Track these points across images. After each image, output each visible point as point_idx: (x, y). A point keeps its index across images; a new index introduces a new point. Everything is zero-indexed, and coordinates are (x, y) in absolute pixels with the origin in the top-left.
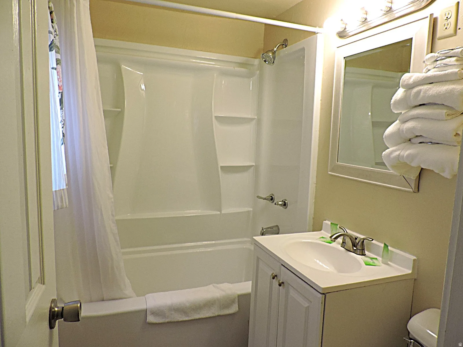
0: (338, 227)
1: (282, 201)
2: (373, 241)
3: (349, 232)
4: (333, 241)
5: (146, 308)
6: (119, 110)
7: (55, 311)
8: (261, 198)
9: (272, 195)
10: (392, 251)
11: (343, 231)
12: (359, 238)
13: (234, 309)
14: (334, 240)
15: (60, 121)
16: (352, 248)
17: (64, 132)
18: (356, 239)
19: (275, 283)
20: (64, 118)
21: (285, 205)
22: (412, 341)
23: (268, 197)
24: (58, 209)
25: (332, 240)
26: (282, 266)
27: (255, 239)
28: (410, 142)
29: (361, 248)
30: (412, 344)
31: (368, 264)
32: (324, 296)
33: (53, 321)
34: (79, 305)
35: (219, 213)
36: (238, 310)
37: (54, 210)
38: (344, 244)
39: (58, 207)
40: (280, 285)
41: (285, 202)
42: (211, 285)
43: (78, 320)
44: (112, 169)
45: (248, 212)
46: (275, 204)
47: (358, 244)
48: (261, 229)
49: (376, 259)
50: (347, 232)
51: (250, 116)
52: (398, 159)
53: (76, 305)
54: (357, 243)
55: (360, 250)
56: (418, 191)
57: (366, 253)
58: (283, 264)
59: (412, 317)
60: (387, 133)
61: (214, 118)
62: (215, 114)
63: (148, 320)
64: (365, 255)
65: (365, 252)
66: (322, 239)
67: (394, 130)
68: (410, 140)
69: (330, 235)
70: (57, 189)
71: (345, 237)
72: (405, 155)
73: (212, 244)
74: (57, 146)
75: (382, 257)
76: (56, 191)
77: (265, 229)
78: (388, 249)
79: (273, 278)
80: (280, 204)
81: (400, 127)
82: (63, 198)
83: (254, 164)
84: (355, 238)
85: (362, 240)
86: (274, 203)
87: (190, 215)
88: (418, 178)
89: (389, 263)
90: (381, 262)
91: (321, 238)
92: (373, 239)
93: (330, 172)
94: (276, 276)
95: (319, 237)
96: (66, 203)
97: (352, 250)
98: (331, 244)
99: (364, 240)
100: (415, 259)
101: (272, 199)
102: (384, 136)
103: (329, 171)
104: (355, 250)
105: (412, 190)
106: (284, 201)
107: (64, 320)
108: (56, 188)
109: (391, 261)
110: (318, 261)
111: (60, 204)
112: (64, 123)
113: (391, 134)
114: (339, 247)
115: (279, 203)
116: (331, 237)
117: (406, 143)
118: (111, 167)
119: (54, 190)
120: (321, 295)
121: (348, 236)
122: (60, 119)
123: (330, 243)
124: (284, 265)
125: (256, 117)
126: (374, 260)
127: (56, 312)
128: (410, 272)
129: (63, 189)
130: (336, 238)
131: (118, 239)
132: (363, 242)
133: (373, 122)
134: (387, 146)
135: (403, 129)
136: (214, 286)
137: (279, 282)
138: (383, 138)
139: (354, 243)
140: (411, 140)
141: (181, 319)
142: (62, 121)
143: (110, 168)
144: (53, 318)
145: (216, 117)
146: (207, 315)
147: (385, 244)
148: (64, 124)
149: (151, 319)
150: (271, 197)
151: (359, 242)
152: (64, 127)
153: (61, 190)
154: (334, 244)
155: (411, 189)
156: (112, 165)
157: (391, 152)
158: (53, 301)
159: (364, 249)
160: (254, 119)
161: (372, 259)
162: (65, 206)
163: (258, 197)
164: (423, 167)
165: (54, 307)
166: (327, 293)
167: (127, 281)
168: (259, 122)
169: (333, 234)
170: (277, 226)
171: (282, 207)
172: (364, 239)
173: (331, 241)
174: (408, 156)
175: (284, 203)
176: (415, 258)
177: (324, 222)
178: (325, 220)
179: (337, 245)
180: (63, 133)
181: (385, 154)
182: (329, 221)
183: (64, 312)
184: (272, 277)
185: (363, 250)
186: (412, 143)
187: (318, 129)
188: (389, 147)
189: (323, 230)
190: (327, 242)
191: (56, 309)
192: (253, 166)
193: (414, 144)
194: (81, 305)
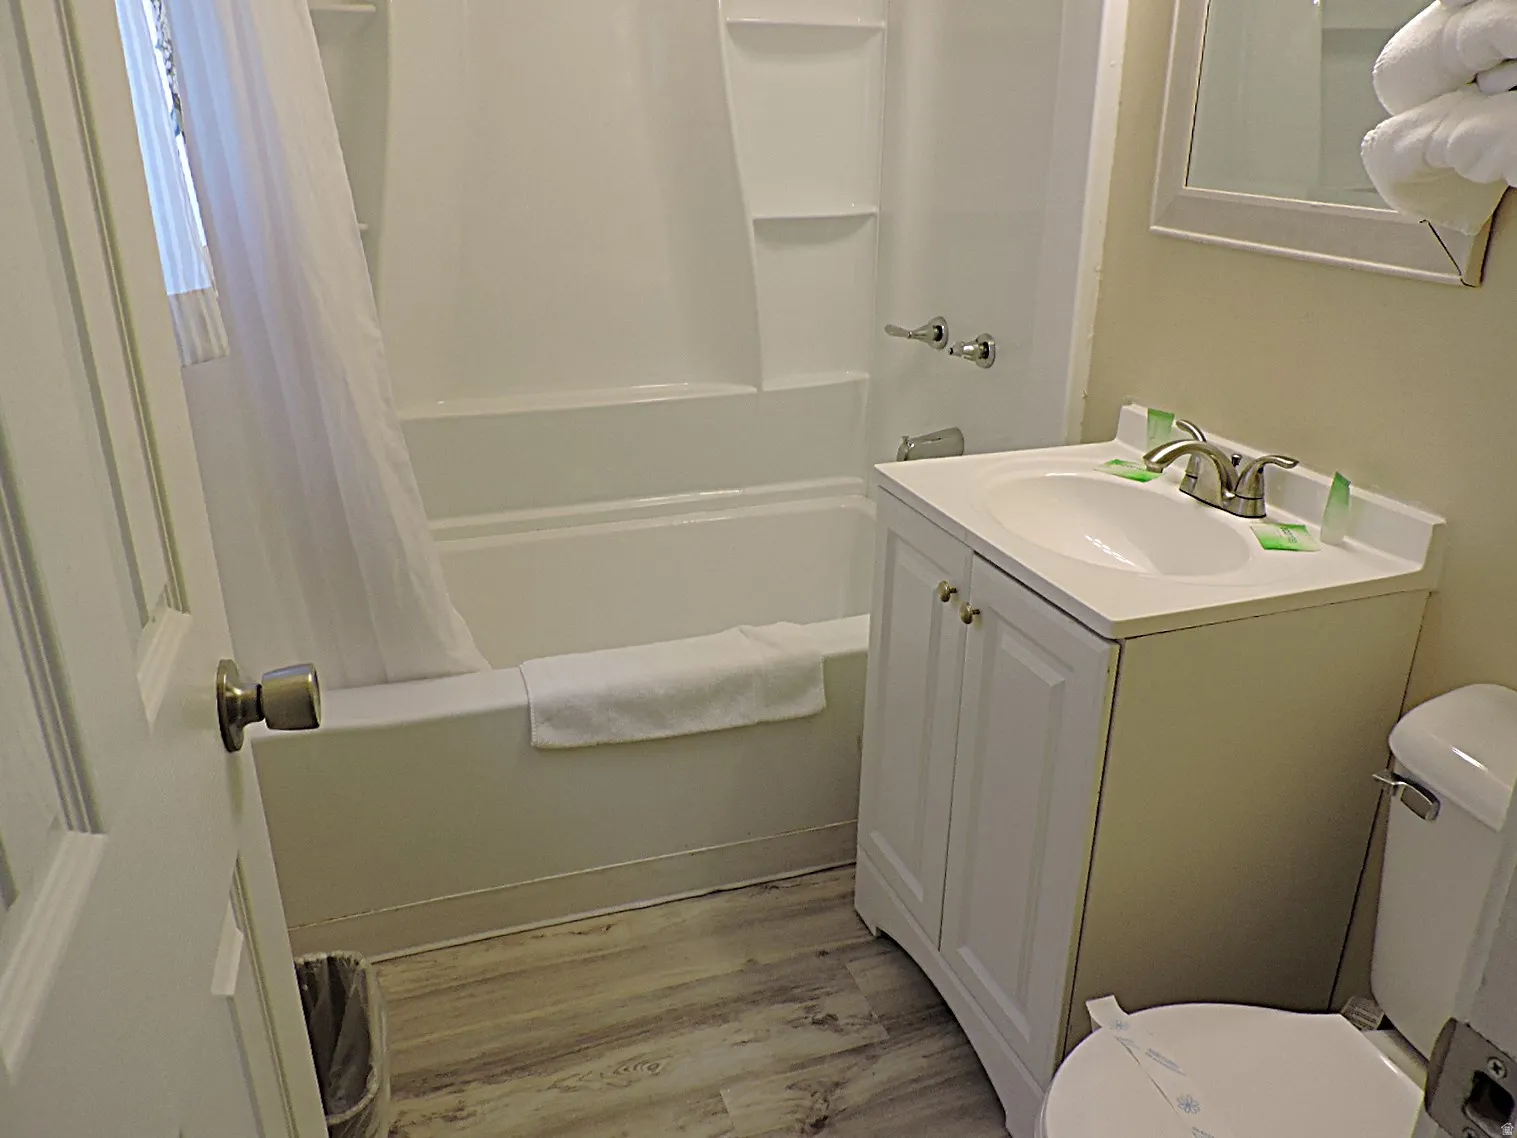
0: (1174, 424)
1: (977, 340)
2: (1297, 467)
3: (1213, 439)
4: (1154, 470)
5: (527, 703)
6: (370, 8)
7: (234, 699)
8: (899, 332)
9: (938, 324)
10: (1358, 501)
11: (1191, 436)
12: (1249, 458)
13: (813, 701)
14: (1157, 467)
15: (155, 43)
16: (1219, 495)
17: (176, 90)
18: (1236, 461)
19: (952, 612)
20: (168, 36)
21: (985, 355)
22: (1400, 783)
23: (923, 328)
24: (196, 362)
25: (1151, 466)
26: (975, 558)
27: (883, 471)
28: (1474, 85)
29: (1252, 492)
30: (1400, 793)
31: (1270, 544)
32: (1117, 647)
33: (233, 728)
34: (310, 678)
35: (753, 390)
36: (825, 705)
37: (184, 366)
38: (1193, 480)
39: (193, 353)
40: (968, 620)
41: (986, 345)
42: (734, 631)
43: (311, 723)
44: (369, 239)
45: (856, 384)
46: (952, 353)
47: (1240, 478)
48: (901, 441)
49: (1303, 527)
50: (1204, 440)
51: (859, 21)
52: (1424, 154)
53: (299, 679)
54: (1239, 475)
55: (1249, 499)
56: (1482, 279)
57: (1269, 508)
58: (977, 550)
59: (1409, 710)
60: (1391, 54)
61: (723, 32)
62: (725, 17)
63: (534, 740)
64: (1265, 516)
65: (1263, 505)
66: (1114, 466)
67: (1416, 40)
68: (1475, 81)
69: (1144, 454)
70: (183, 290)
71: (1198, 455)
72: (1450, 141)
73: (735, 498)
74: (156, 127)
75: (1325, 521)
76: (177, 296)
77: (914, 440)
78: (1348, 493)
79: (946, 599)
80: (968, 353)
81: (1443, 28)
82: (208, 320)
83: (874, 209)
84: (1233, 458)
85: (1258, 466)
86: (947, 348)
87: (650, 400)
88: (1488, 229)
89: (1346, 539)
90: (1317, 539)
91: (1113, 462)
92: (1296, 459)
93: (1155, 224)
94: (954, 591)
95: (1103, 462)
96: (218, 339)
97: (1218, 502)
98: (1146, 483)
99: (1264, 464)
100: (1441, 525)
101: (939, 337)
102: (1376, 67)
103: (1153, 219)
104: (1231, 499)
105: (1459, 278)
106: (981, 341)
107: (270, 726)
108: (176, 285)
109: (1352, 535)
110: (1098, 543)
111: (198, 343)
112: (171, 55)
113: (1403, 57)
114: (1175, 491)
115: (966, 348)
116: (1148, 457)
117: (1459, 93)
118: (364, 234)
119: (170, 292)
120: (1106, 646)
121: (1209, 453)
122: (155, 37)
123: (1143, 480)
124: (983, 555)
125: (883, 24)
126: (1295, 533)
127: (239, 702)
128: (1418, 567)
129: (202, 291)
130: (1166, 460)
131: (414, 484)
132: (1261, 470)
133: (1325, 33)
134: (1383, 109)
135: (1455, 34)
136: (742, 631)
137: (963, 609)
138: (1372, 77)
139: (1228, 476)
140: (1479, 80)
141: (640, 736)
142: (165, 44)
143: (362, 236)
144: (232, 720)
145: (731, 26)
146: (727, 722)
147: (1338, 477)
148: (170, 59)
149: (543, 735)
150: (936, 330)
151: (1244, 474)
152: (174, 71)
153: (195, 292)
154: (1157, 485)
155: (1451, 272)
156: (364, 226)
157: (1398, 133)
158: (224, 667)
159: (1263, 494)
160: (874, 31)
161: (1286, 527)
162: (217, 351)
163: (890, 330)
164: (1513, 186)
165: (229, 685)
166: (1126, 639)
167: (457, 620)
168: (894, 42)
169: (1152, 449)
170: (957, 431)
171: (974, 363)
172: (1265, 461)
173: (1149, 469)
174: (1461, 141)
175: (982, 347)
176: (1442, 520)
177: (1124, 407)
178: (1129, 403)
179: (1167, 486)
180: (174, 96)
181: (1373, 139)
182: (1143, 405)
183: (265, 699)
184: (940, 596)
185: (1258, 498)
186: (1481, 91)
187: (1119, 60)
188: (1392, 114)
189: (1120, 439)
190: (1135, 476)
191: (238, 692)
192: (872, 215)
193: (1492, 94)
194: (315, 677)
